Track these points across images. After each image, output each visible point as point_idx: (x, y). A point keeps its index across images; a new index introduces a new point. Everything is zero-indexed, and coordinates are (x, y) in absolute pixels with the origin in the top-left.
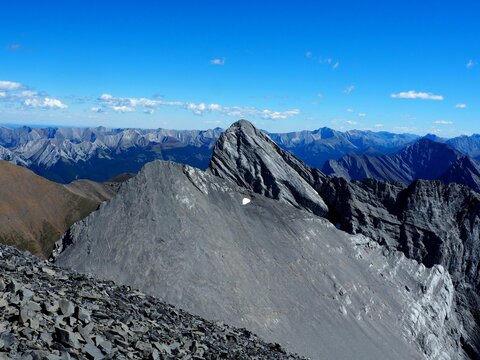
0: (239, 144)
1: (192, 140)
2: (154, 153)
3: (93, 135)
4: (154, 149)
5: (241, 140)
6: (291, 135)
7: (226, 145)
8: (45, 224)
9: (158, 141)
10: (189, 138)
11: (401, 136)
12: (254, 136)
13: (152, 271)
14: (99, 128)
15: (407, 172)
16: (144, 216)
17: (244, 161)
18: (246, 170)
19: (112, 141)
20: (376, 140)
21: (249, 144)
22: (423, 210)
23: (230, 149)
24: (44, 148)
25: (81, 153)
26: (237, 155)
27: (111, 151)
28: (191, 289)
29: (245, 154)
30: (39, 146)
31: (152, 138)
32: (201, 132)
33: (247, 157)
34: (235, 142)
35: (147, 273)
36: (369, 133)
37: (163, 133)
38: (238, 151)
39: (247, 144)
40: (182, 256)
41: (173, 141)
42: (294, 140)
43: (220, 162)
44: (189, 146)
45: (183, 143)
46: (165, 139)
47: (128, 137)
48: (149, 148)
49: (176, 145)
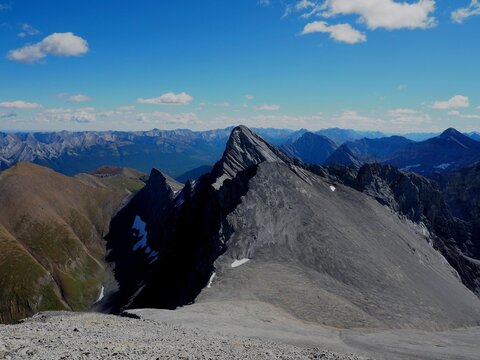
2: (112, 149)
3: (59, 137)
4: (111, 146)
6: (209, 133)
7: (235, 145)
8: (72, 211)
9: (113, 140)
10: (136, 137)
11: (283, 131)
12: (252, 137)
13: (313, 248)
14: (63, 131)
15: (298, 155)
18: (251, 162)
19: (77, 142)
20: (268, 134)
21: (250, 144)
22: (372, 184)
23: (238, 148)
24: (22, 149)
25: (53, 152)
26: (242, 152)
27: (77, 149)
28: (348, 259)
29: (248, 151)
30: (17, 147)
31: (108, 138)
33: (250, 153)
34: (240, 142)
35: (311, 249)
36: (261, 129)
38: (243, 148)
39: (248, 144)
40: (327, 234)
41: (124, 139)
42: (211, 136)
43: (232, 158)
46: (118, 138)
47: (89, 138)
48: (107, 146)
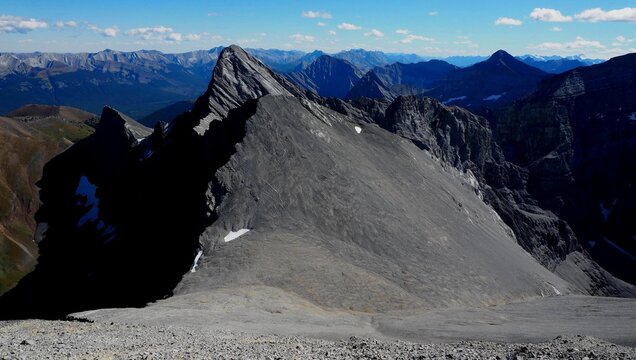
0: (235, 70)
1: (82, 65)
2: (40, 79)
4: (39, 75)
5: (238, 67)
6: (187, 55)
7: (225, 71)
9: (42, 65)
10: (78, 61)
11: (291, 53)
12: (249, 62)
13: (334, 209)
15: (312, 86)
16: (291, 153)
17: (244, 87)
18: (248, 96)
20: (270, 57)
21: (246, 70)
23: (229, 76)
26: (236, 82)
28: (380, 222)
29: (243, 80)
31: (33, 63)
32: (90, 55)
33: (246, 83)
34: (232, 68)
35: (331, 212)
36: (261, 51)
37: (46, 57)
38: (236, 77)
39: (244, 70)
40: (352, 190)
41: (60, 65)
42: (191, 60)
43: (221, 90)
44: (79, 70)
45: (72, 68)
46: (50, 64)
48: (33, 74)
49: (64, 70)
